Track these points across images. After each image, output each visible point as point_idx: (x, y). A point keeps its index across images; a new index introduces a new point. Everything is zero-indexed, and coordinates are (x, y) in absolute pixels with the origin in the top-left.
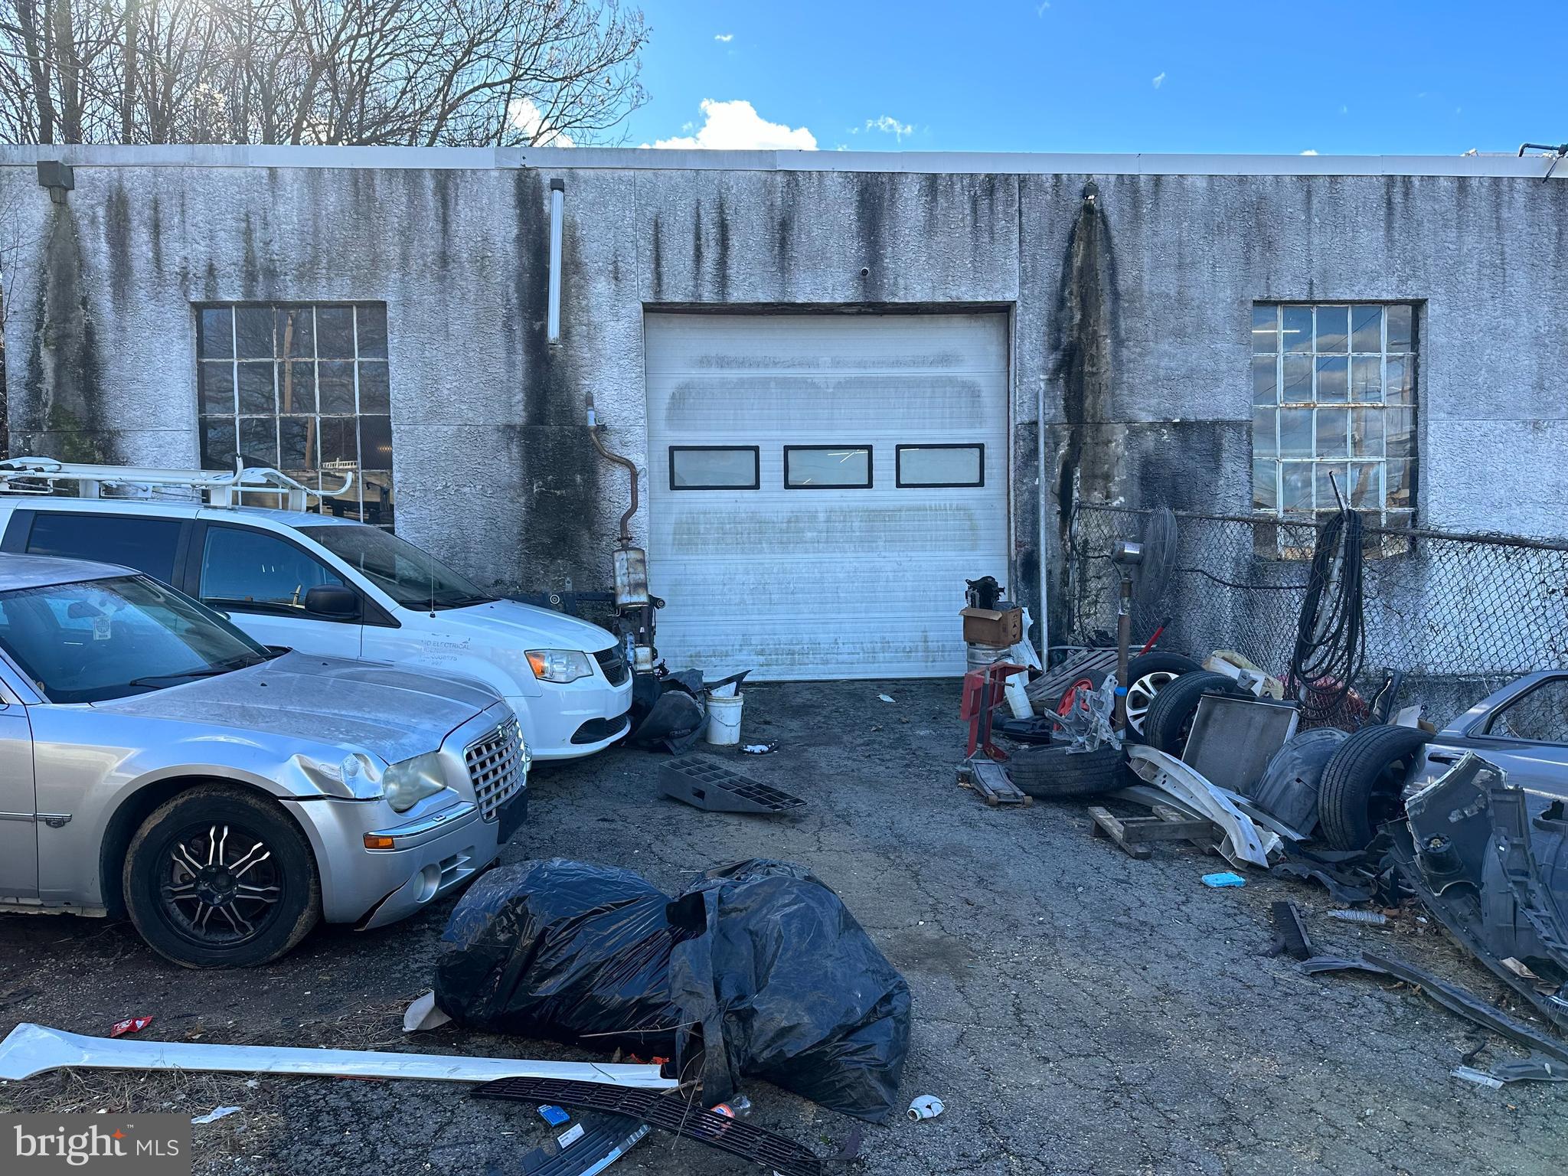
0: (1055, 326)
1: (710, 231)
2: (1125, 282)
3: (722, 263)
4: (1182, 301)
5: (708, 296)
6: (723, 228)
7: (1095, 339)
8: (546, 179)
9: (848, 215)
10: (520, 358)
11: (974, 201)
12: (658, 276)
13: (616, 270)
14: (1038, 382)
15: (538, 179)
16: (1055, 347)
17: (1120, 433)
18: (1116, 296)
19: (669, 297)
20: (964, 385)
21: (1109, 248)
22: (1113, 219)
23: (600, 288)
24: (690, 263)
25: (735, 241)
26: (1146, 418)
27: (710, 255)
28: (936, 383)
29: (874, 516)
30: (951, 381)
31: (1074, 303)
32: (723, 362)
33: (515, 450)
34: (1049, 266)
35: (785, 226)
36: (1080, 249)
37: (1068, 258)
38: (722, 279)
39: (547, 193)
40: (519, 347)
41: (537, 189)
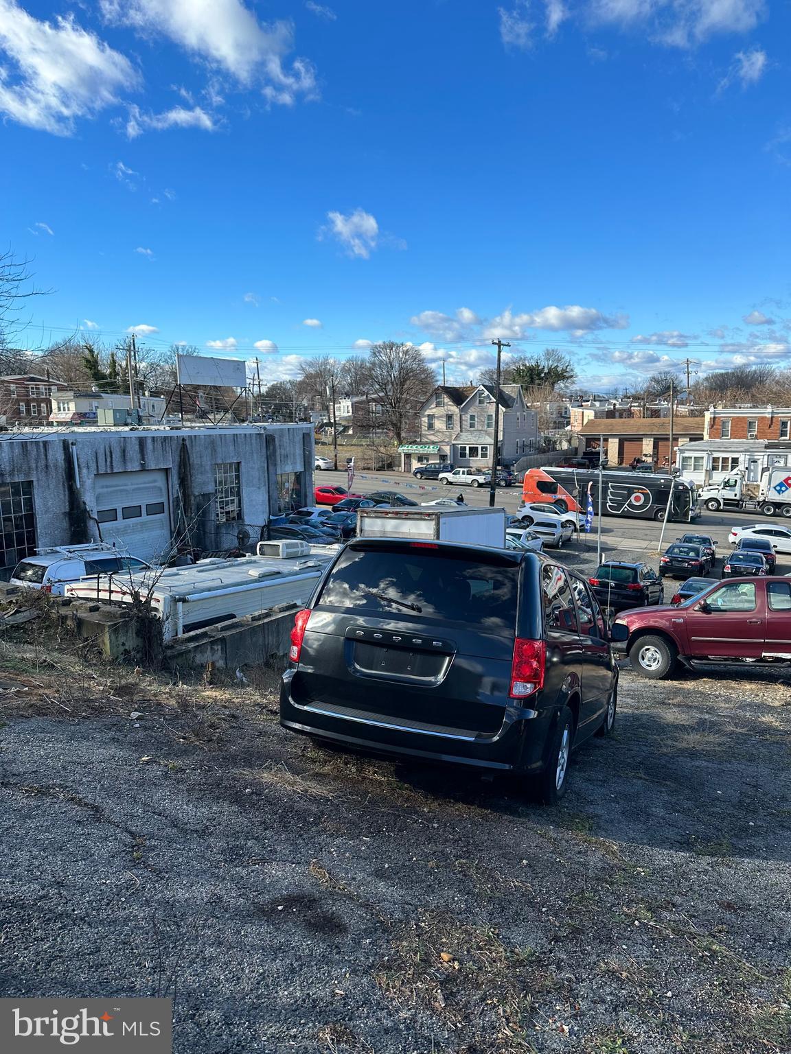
0: (179, 473)
1: (108, 453)
2: (191, 461)
3: (111, 462)
4: (201, 465)
5: (109, 471)
6: (111, 452)
7: (187, 475)
8: (70, 442)
9: (137, 447)
10: (67, 493)
11: (162, 443)
12: (97, 466)
13: (88, 466)
14: (177, 487)
15: (68, 442)
16: (179, 478)
17: (193, 498)
18: (190, 464)
19: (100, 472)
20: (159, 488)
21: (188, 453)
22: (188, 446)
23: (84, 471)
24: (104, 463)
25: (114, 456)
26: (197, 494)
27: (109, 460)
28: (153, 487)
29: (143, 524)
30: (155, 487)
31: (182, 467)
32: (107, 487)
33: (67, 518)
34: (177, 459)
35: (124, 451)
36: (182, 454)
37: (181, 456)
38: (112, 467)
39: (71, 446)
40: (66, 490)
41: (68, 445)
